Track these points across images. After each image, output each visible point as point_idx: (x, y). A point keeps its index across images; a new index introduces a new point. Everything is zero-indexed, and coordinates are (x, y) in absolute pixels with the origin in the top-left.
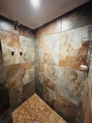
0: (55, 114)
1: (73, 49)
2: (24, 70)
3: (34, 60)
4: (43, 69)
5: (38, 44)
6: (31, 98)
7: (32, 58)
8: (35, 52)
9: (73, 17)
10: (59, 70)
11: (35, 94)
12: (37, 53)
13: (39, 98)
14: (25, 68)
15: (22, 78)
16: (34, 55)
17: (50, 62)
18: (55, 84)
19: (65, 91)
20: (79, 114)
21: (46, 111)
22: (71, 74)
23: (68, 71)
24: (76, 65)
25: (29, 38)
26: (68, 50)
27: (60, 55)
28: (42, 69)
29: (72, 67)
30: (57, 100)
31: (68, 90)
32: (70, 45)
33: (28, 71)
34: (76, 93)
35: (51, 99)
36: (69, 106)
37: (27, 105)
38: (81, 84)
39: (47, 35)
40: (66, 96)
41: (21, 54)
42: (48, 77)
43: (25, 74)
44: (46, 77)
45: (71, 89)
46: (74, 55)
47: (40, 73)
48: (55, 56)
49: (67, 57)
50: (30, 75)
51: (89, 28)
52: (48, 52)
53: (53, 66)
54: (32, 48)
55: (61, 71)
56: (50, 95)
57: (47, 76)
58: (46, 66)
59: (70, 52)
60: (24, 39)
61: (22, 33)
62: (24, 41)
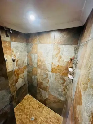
0: (47, 108)
1: (63, 60)
2: (17, 75)
3: (27, 65)
4: (37, 73)
5: (31, 49)
6: (24, 99)
7: (24, 62)
8: (27, 56)
9: (64, 35)
10: (52, 75)
11: (28, 94)
12: (29, 57)
13: (32, 98)
14: (18, 73)
15: (16, 83)
16: (26, 59)
17: (43, 67)
18: (47, 87)
19: (56, 91)
20: (65, 106)
21: (40, 108)
22: (61, 79)
23: (58, 77)
24: (64, 73)
25: (21, 43)
26: (59, 61)
27: (52, 63)
28: (35, 73)
29: (62, 74)
30: (49, 98)
31: (58, 91)
32: (61, 57)
33: (21, 76)
34: (64, 92)
35: (44, 98)
36: (58, 102)
37: (22, 106)
38: (67, 87)
39: (40, 43)
40: (57, 95)
41: (14, 61)
42: (41, 81)
43: (18, 79)
44: (39, 80)
45: (60, 90)
46: (63, 65)
47: (33, 77)
48: (48, 63)
49: (58, 66)
50: (23, 79)
51: (75, 47)
52: (42, 59)
53: (46, 72)
54: (24, 53)
55: (53, 76)
56: (43, 95)
57: (41, 79)
58: (39, 71)
59: (61, 62)
60: (16, 45)
61: (14, 39)
62: (17, 47)
